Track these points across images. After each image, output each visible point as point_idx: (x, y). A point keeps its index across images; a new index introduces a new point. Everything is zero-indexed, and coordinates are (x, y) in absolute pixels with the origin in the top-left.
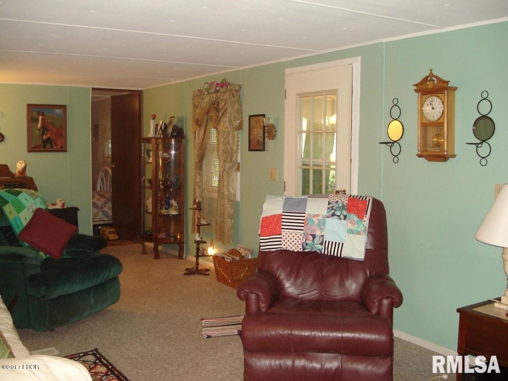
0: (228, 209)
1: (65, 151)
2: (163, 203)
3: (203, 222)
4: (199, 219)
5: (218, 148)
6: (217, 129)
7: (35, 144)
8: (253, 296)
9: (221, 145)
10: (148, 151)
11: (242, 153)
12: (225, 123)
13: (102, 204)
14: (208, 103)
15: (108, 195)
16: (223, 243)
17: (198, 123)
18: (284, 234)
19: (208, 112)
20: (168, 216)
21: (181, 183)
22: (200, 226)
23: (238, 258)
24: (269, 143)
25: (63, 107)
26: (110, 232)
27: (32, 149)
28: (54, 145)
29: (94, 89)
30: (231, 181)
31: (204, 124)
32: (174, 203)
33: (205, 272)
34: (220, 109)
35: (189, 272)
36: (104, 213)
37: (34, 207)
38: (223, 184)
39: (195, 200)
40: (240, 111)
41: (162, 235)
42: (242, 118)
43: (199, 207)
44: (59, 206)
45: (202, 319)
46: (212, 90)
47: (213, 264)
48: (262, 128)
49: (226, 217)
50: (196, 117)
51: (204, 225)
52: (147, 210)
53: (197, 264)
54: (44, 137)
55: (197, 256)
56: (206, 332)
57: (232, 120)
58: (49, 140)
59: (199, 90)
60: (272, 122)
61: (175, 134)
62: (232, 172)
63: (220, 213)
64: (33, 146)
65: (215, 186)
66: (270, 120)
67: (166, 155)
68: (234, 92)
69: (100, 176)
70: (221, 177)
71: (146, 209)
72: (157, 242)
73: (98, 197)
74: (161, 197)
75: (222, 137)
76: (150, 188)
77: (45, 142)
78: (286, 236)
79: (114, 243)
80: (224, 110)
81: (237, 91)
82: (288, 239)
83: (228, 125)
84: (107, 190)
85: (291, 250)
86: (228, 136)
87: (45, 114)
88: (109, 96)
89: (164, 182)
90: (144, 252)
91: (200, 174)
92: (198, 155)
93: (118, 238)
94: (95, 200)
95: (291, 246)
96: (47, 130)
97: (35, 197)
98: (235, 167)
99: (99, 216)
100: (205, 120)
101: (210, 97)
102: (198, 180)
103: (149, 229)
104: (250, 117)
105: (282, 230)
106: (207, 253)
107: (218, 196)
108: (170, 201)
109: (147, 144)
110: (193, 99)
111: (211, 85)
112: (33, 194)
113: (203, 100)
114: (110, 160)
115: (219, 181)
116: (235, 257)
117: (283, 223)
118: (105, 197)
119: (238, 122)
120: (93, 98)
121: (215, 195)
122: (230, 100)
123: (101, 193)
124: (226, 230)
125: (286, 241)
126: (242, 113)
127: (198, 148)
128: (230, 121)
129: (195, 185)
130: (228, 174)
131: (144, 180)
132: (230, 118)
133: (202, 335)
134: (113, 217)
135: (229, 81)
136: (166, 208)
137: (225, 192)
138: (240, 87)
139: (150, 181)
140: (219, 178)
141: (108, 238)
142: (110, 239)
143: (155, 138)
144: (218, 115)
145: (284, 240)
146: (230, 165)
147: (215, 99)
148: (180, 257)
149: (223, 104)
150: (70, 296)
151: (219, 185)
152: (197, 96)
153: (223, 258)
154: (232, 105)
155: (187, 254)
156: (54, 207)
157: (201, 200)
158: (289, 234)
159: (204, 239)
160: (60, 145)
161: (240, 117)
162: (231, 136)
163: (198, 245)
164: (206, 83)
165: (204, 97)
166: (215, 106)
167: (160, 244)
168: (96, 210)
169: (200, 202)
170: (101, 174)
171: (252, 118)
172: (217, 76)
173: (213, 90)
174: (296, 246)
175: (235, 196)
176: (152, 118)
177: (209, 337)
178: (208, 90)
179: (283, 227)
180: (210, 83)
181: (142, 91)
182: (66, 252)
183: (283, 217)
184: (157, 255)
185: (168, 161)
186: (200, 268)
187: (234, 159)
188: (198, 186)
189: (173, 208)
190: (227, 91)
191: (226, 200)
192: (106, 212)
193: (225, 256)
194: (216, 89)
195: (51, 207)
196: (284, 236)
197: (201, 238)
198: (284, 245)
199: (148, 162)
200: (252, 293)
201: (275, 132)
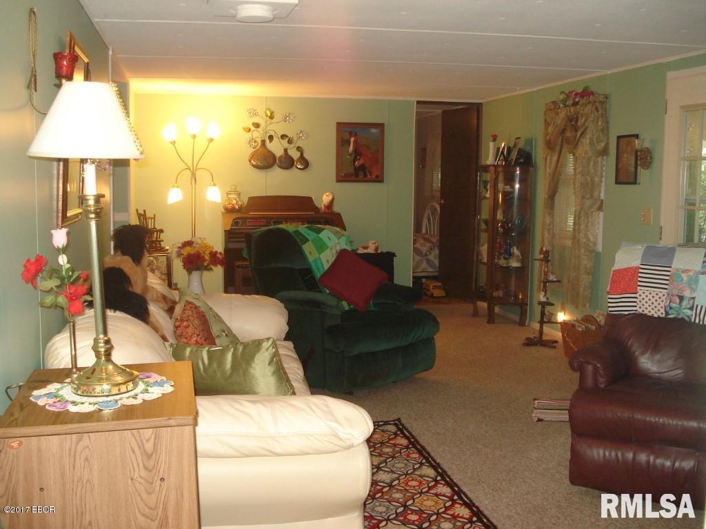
0: (586, 262)
1: (381, 181)
2: (502, 251)
3: (552, 278)
4: (546, 274)
5: (574, 180)
6: (574, 155)
7: (345, 172)
8: (590, 368)
9: (579, 176)
10: (486, 183)
11: (606, 187)
12: (585, 146)
13: (427, 250)
14: (563, 119)
15: (435, 239)
16: (577, 307)
17: (550, 145)
18: (640, 292)
19: (564, 131)
20: (508, 268)
21: (526, 226)
22: (546, 282)
23: (594, 327)
24: (643, 174)
25: (380, 126)
26: (435, 286)
27: (342, 178)
28: (368, 173)
29: (418, 102)
30: (590, 224)
31: (558, 148)
32: (515, 251)
33: (552, 344)
34: (578, 127)
35: (530, 343)
36: (429, 262)
37: (338, 248)
38: (579, 228)
39: (542, 249)
40: (605, 130)
41: (499, 294)
42: (608, 139)
43: (546, 257)
44: (371, 250)
45: (535, 399)
46: (569, 102)
47: (560, 334)
48: (634, 153)
49: (582, 272)
50: (548, 138)
51: (552, 281)
52: (481, 260)
53: (541, 332)
54: (356, 163)
55: (542, 322)
56: (537, 414)
57: (595, 141)
58: (362, 167)
59: (553, 102)
60: (647, 144)
61: (522, 160)
62: (592, 212)
63: (574, 266)
64: (343, 175)
65: (569, 231)
66: (644, 142)
67: (508, 188)
68: (598, 104)
69: (426, 215)
70: (577, 218)
71: (480, 258)
72: (492, 301)
73: (421, 241)
74: (500, 243)
75: (581, 164)
76: (486, 231)
77: (357, 170)
78: (643, 296)
79: (438, 300)
80: (582, 130)
81: (601, 103)
82: (646, 299)
83: (589, 148)
84: (434, 233)
85: (650, 314)
86: (589, 164)
87: (358, 134)
88: (440, 111)
89: (503, 223)
90: (476, 314)
91: (552, 215)
92: (549, 189)
93: (444, 295)
94: (418, 245)
95: (650, 309)
96: (361, 155)
97: (339, 236)
98: (597, 206)
99: (423, 266)
100: (560, 143)
101: (567, 112)
102: (548, 222)
103: (483, 285)
104: (619, 138)
105: (639, 288)
106: (556, 318)
107: (572, 243)
108: (512, 250)
109: (484, 174)
110: (545, 113)
111: (568, 96)
112: (337, 232)
113: (558, 115)
114: (439, 194)
115: (575, 224)
116: (590, 326)
117: (640, 279)
118: (432, 243)
119: (603, 144)
120: (418, 113)
121: (569, 243)
122: (593, 116)
123: (426, 236)
124: (582, 289)
125: (643, 302)
126: (608, 133)
127: (549, 180)
128: (592, 143)
129: (543, 229)
130: (587, 214)
131: (479, 220)
132: (591, 139)
133: (532, 417)
134: (439, 267)
135: (593, 88)
136: (505, 258)
137: (582, 239)
138: (606, 97)
139: (486, 222)
140: (575, 220)
141: (432, 294)
142: (435, 295)
143: (494, 165)
144: (576, 136)
145: (640, 302)
146: (590, 202)
147: (572, 114)
148: (522, 323)
149: (583, 120)
150: (374, 354)
151: (574, 230)
152: (551, 110)
153: (573, 326)
154: (595, 122)
155: (530, 320)
156: (366, 251)
157: (550, 248)
158: (647, 293)
159: (551, 300)
160: (376, 174)
161: (606, 139)
162: (592, 164)
163: (543, 307)
164: (562, 92)
165: (559, 110)
166: (573, 123)
167: (496, 305)
168: (418, 258)
169: (548, 251)
170: (428, 212)
171: (622, 140)
172: (576, 82)
173: (571, 102)
174: (656, 309)
175: (595, 244)
176: (492, 139)
177: (540, 420)
178: (564, 101)
179: (639, 283)
180: (567, 92)
181: (481, 104)
182: (373, 303)
183: (641, 271)
184: (491, 318)
185: (511, 196)
186: (545, 338)
187: (596, 194)
188: (548, 229)
189: (514, 258)
190: (589, 103)
191: (582, 251)
192: (431, 261)
193: (576, 324)
194: (574, 100)
195: (361, 251)
196: (640, 295)
197: (548, 299)
198: (640, 308)
199: (485, 198)
200: (589, 363)
201: (651, 158)
